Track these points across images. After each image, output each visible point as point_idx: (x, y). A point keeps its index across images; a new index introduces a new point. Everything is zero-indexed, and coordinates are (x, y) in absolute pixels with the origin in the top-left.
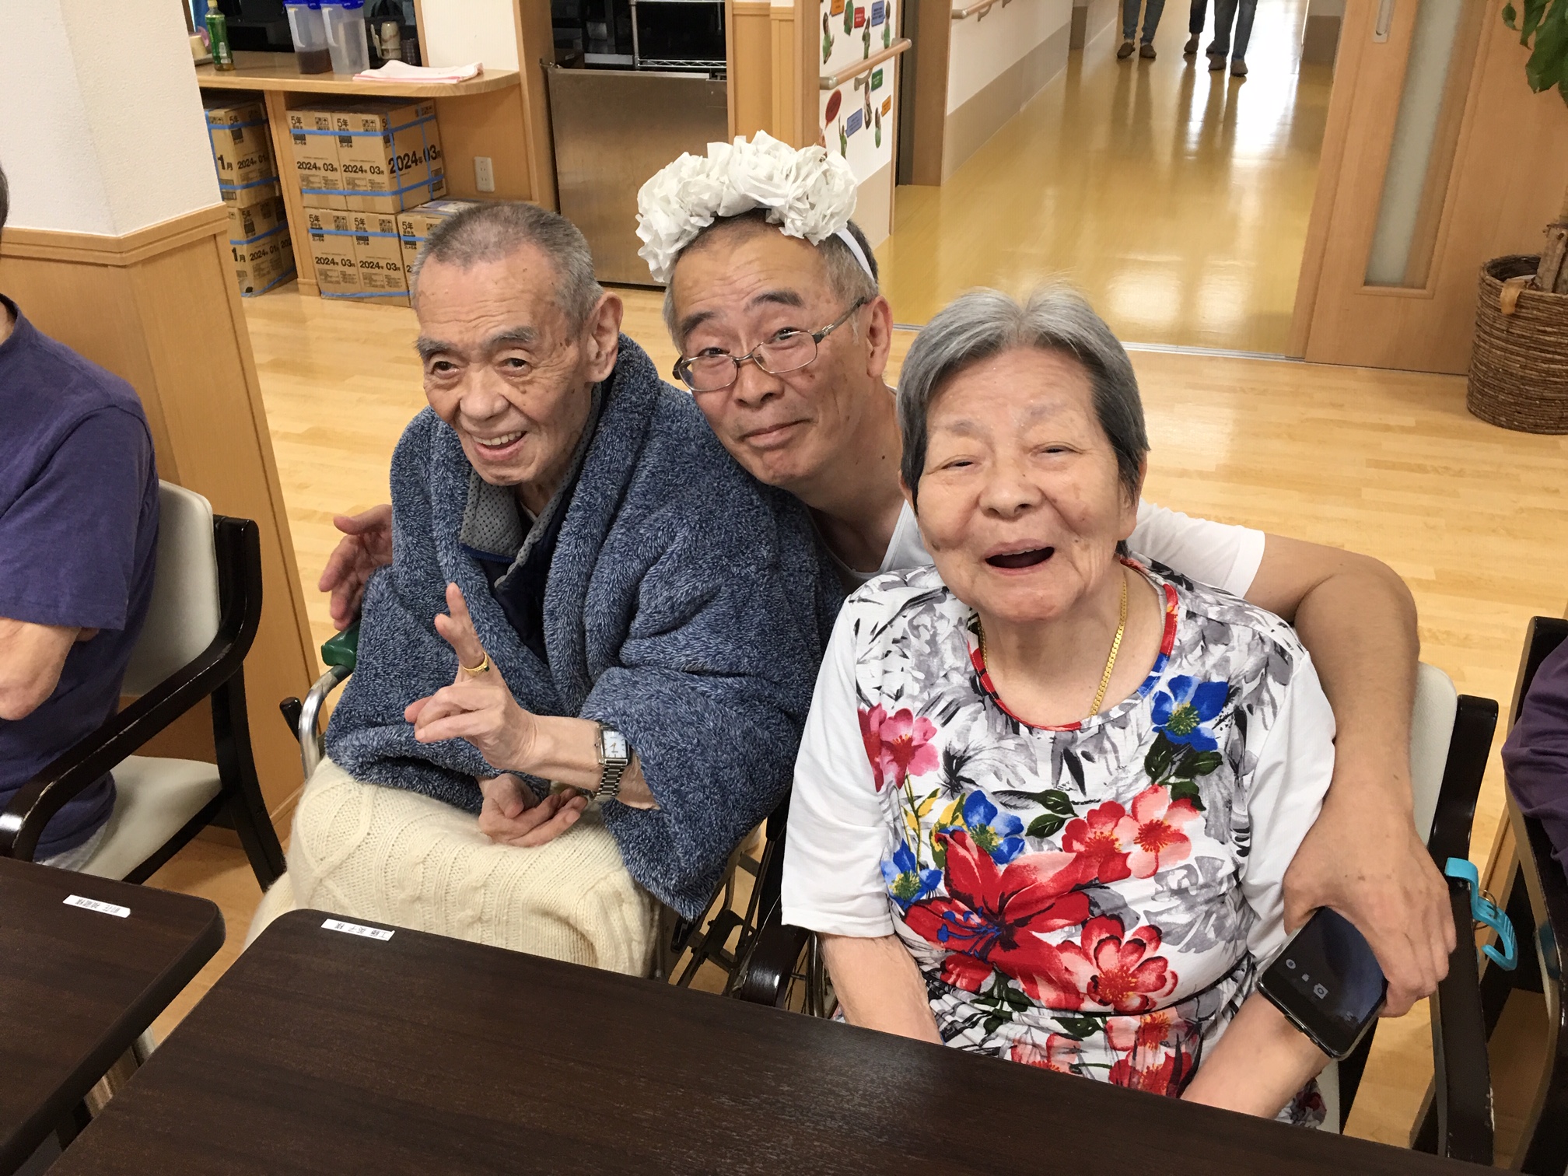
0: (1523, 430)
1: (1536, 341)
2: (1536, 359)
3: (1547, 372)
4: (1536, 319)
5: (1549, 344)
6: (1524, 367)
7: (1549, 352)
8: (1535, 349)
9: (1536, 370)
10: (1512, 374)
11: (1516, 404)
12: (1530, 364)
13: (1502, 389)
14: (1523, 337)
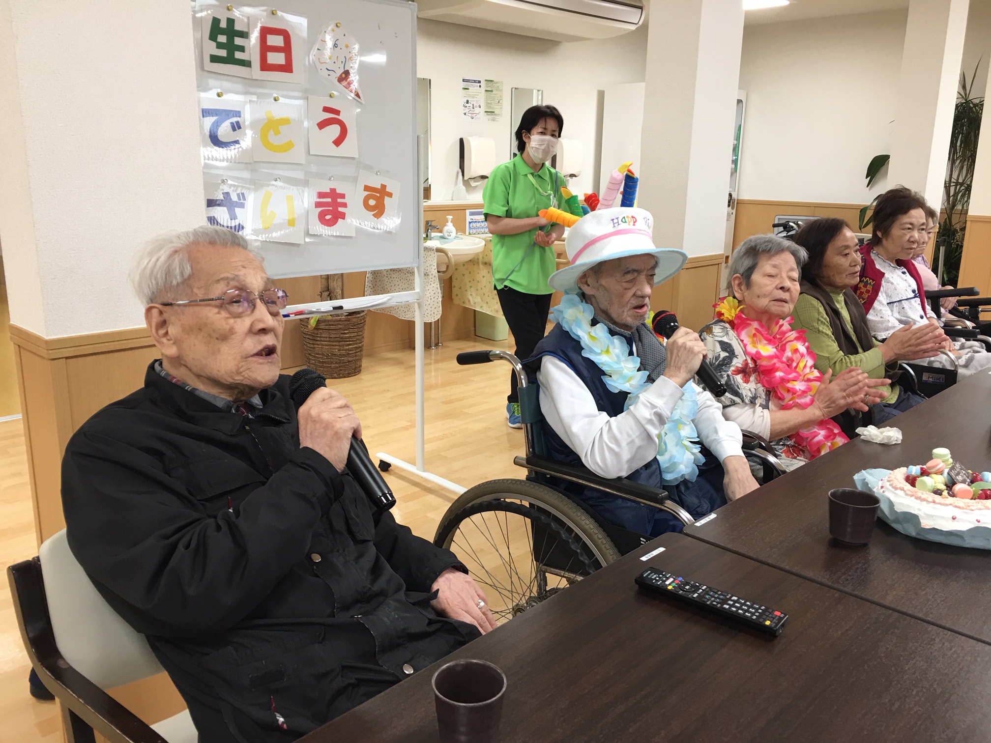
0: (345, 377)
1: (342, 338)
2: (343, 345)
3: (348, 350)
4: (340, 329)
5: (346, 338)
6: (339, 350)
7: (347, 341)
8: (342, 341)
9: (345, 350)
10: (335, 355)
11: (340, 367)
12: (342, 348)
13: (332, 363)
14: (336, 337)
